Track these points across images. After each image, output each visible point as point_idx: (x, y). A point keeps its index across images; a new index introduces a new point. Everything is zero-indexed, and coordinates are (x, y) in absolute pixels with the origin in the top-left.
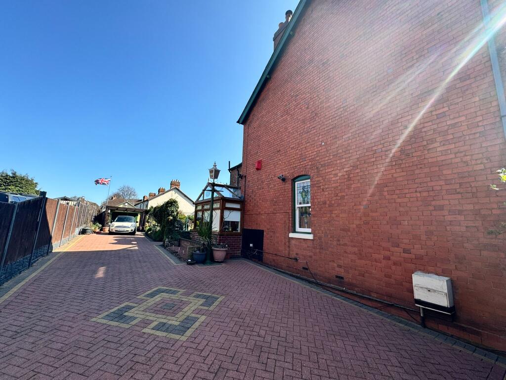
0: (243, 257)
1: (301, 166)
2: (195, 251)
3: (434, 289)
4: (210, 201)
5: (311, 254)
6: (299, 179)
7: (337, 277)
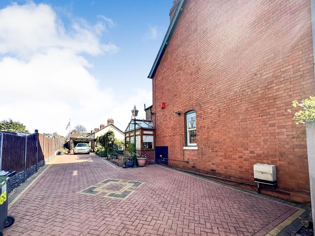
0: (156, 163)
1: (190, 104)
2: (127, 160)
3: (265, 172)
4: (133, 131)
5: (196, 158)
6: (189, 113)
7: (212, 170)
